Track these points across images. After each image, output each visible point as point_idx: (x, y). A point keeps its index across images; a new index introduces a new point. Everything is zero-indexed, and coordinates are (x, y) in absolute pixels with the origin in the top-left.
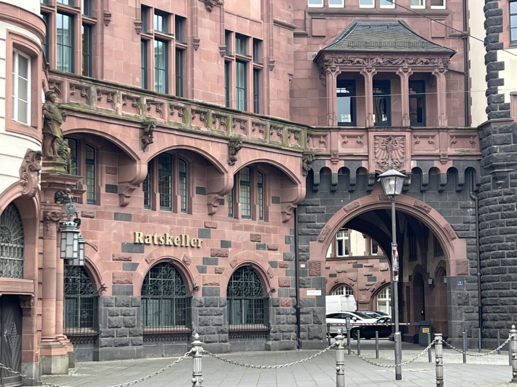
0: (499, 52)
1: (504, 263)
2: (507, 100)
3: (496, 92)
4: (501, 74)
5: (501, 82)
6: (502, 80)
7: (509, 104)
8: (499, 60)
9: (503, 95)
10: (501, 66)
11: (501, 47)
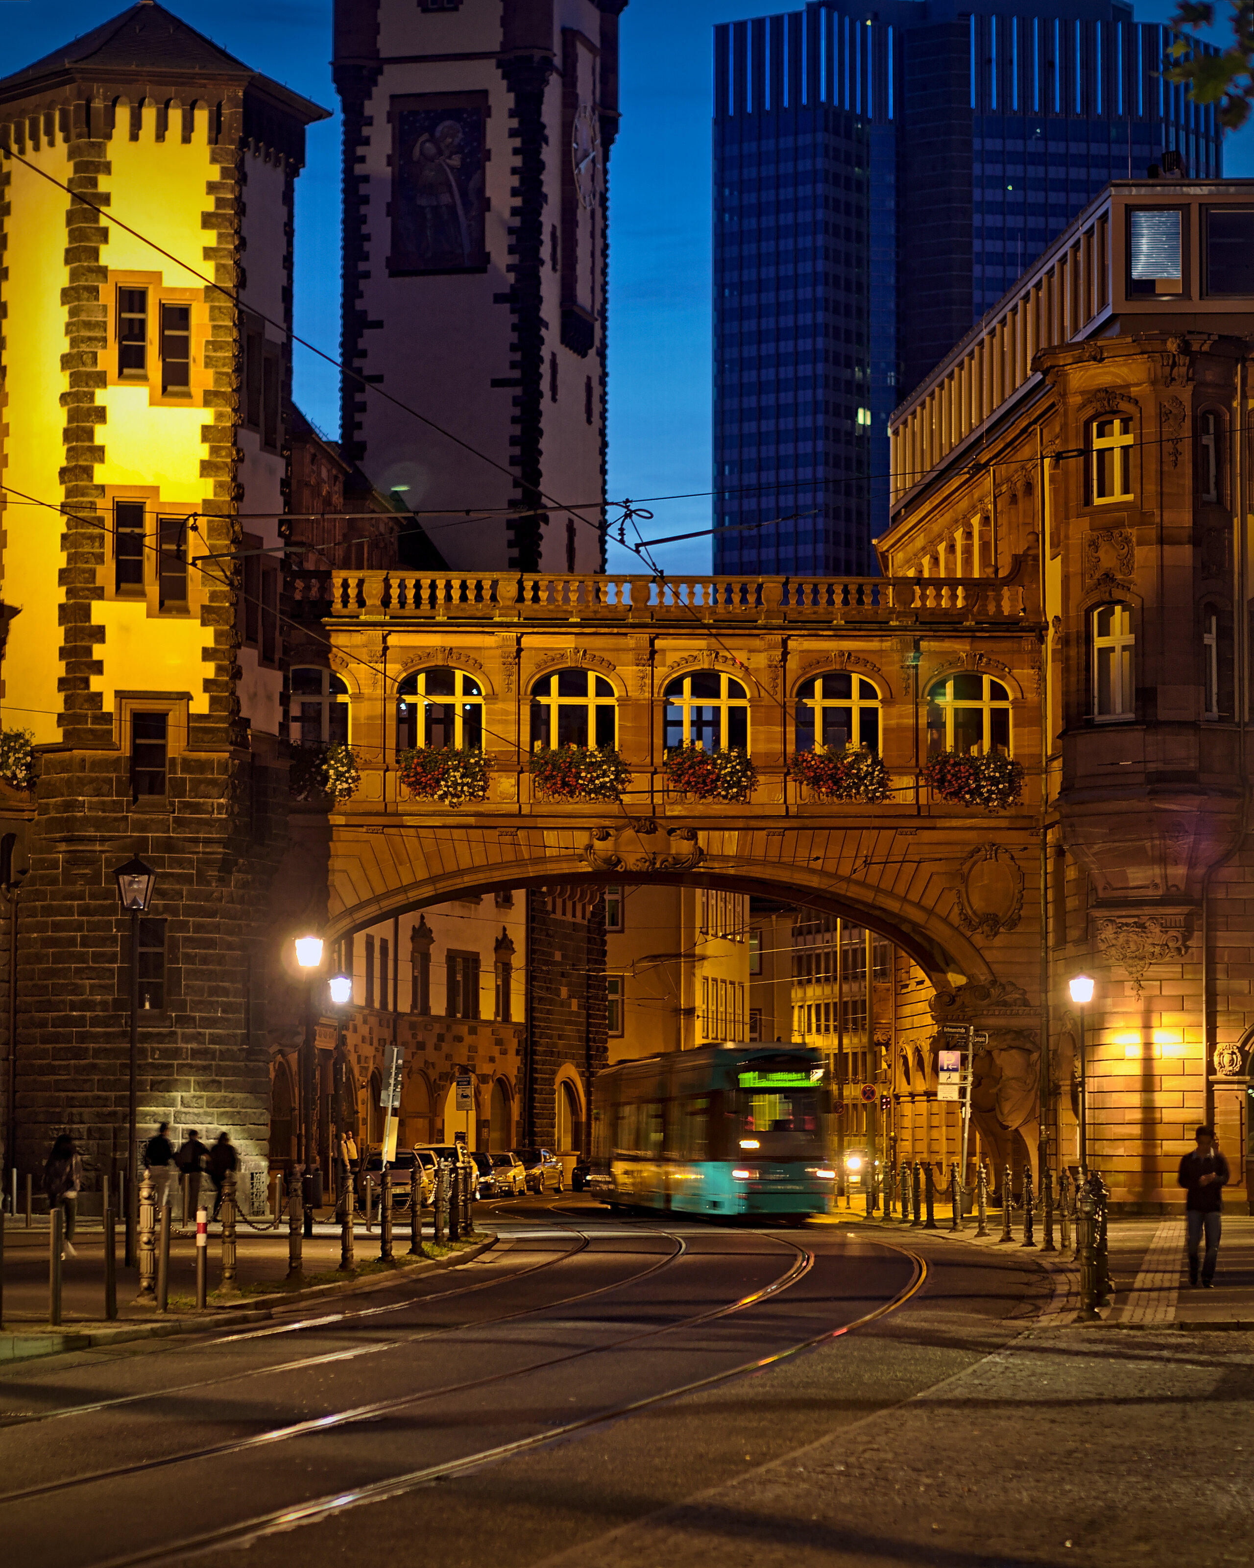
0: (97, 607)
1: (83, 1037)
2: (109, 705)
3: (87, 686)
4: (98, 651)
5: (98, 667)
6: (100, 663)
7: (110, 714)
8: (96, 619)
9: (100, 695)
10: (99, 634)
11: (99, 594)
